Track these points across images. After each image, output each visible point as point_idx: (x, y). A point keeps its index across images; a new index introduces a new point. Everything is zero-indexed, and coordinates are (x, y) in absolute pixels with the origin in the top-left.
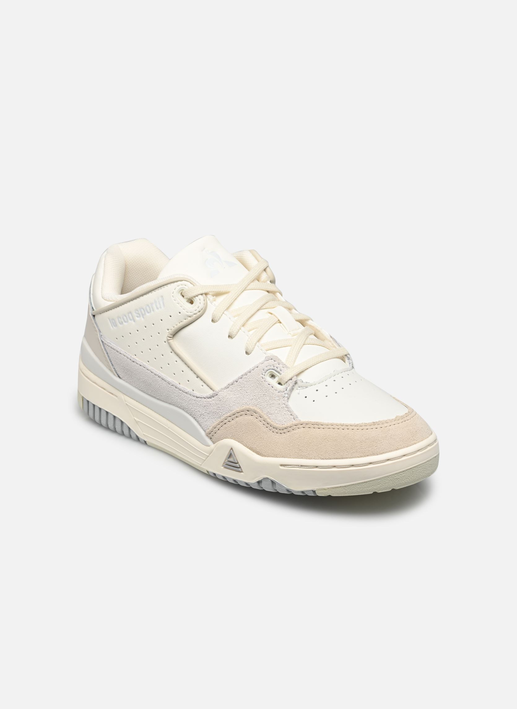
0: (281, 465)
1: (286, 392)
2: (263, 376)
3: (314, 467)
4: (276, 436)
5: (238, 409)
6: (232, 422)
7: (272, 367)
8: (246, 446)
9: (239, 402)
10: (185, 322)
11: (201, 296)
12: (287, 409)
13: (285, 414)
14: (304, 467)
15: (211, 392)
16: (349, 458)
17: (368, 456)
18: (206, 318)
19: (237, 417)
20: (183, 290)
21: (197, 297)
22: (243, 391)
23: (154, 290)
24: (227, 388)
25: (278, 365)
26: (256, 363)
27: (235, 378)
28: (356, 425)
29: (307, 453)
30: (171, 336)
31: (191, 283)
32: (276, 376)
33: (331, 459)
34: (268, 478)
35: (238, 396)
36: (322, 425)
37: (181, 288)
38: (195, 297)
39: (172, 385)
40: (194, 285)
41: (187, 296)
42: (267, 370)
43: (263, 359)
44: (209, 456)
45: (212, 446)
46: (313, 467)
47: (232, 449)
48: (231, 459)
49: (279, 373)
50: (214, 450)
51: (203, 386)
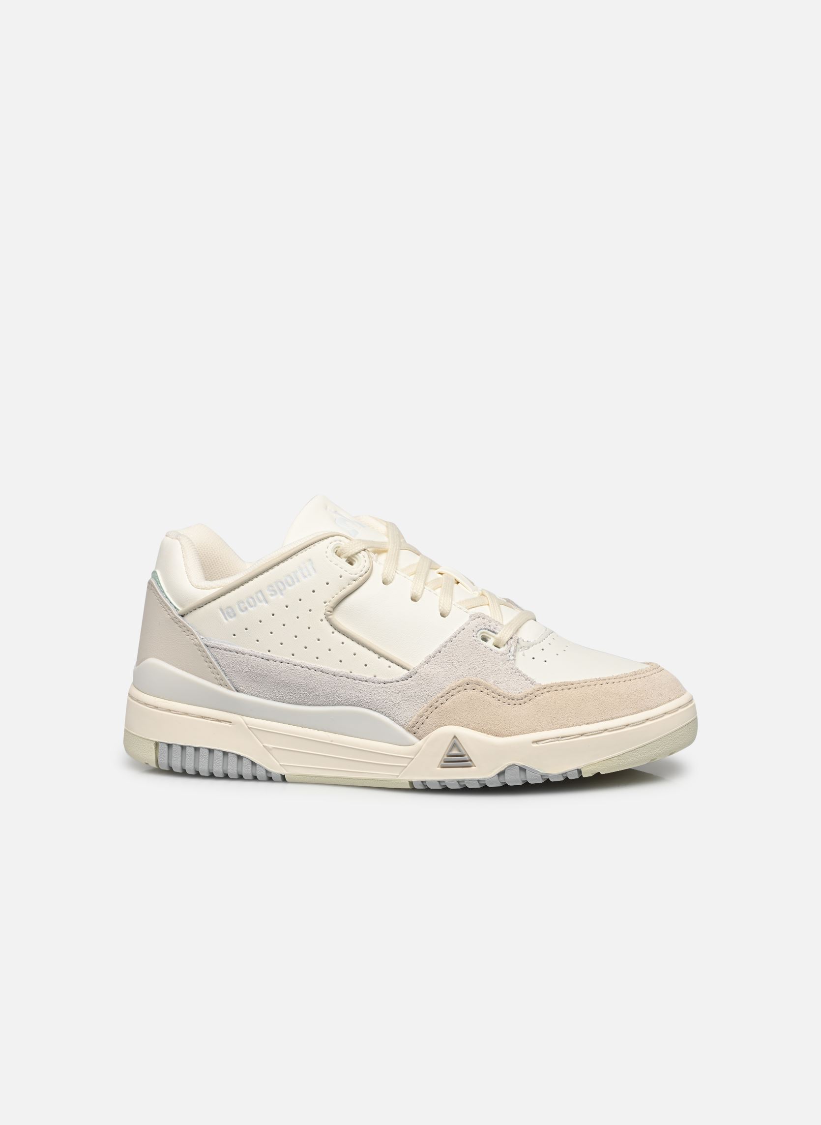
0: (533, 742)
1: (510, 654)
2: (475, 638)
3: (579, 736)
4: (515, 709)
5: (454, 685)
6: (447, 703)
7: (484, 627)
8: (474, 729)
9: (451, 676)
10: (349, 588)
11: (363, 551)
12: (518, 674)
13: (518, 680)
14: (564, 738)
15: (404, 673)
16: (621, 717)
17: (642, 711)
18: (376, 579)
19: (452, 695)
20: (339, 547)
21: (359, 554)
22: (452, 661)
23: (296, 554)
24: (427, 662)
25: (489, 624)
26: (461, 624)
27: (436, 647)
28: (615, 677)
29: (565, 721)
30: (331, 610)
31: (346, 538)
32: (490, 637)
33: (598, 722)
34: (515, 765)
35: (447, 669)
36: (573, 684)
37: (335, 545)
38: (357, 554)
39: (340, 676)
40: (350, 540)
41: (346, 554)
42: (478, 631)
43: (467, 619)
44: (413, 759)
45: (419, 743)
46: (577, 736)
47: (455, 737)
48: (455, 752)
49: (494, 632)
50: (423, 747)
51: (390, 667)
